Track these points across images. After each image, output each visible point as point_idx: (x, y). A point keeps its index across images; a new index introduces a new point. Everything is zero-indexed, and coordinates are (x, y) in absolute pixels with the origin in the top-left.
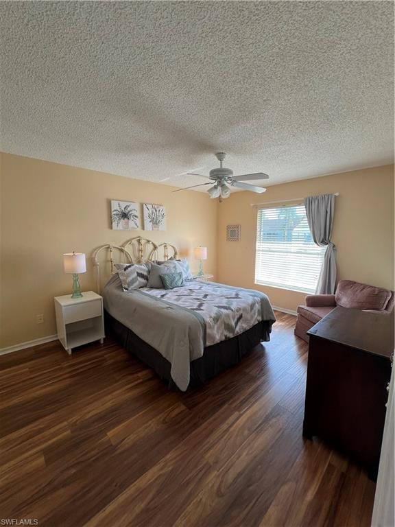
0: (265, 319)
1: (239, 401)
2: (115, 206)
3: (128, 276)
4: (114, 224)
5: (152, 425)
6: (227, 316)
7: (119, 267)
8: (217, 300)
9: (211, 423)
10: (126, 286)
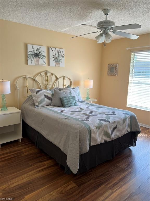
0: (133, 130)
1: (112, 183)
2: (30, 48)
3: (38, 97)
4: (29, 61)
5: (54, 194)
6: (106, 126)
7: (32, 91)
8: (99, 115)
9: (93, 196)
10: (37, 104)
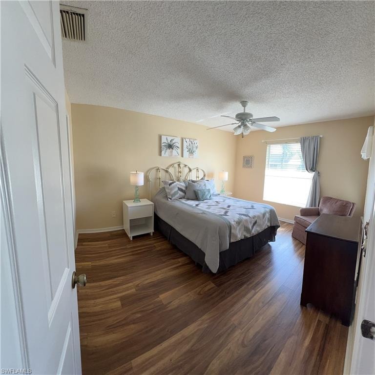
0: (272, 225)
1: (255, 283)
2: (164, 140)
3: (171, 189)
4: (163, 152)
5: (191, 295)
6: (246, 221)
7: (165, 183)
10: (170, 197)
